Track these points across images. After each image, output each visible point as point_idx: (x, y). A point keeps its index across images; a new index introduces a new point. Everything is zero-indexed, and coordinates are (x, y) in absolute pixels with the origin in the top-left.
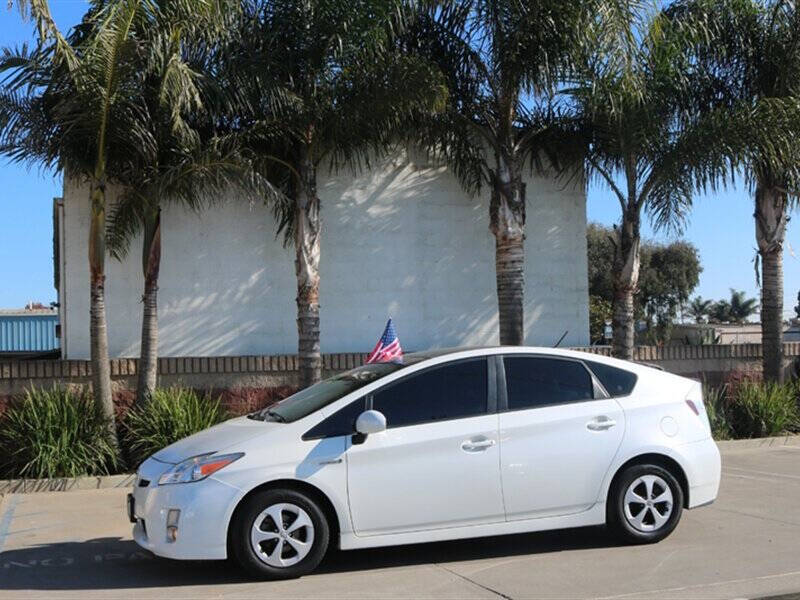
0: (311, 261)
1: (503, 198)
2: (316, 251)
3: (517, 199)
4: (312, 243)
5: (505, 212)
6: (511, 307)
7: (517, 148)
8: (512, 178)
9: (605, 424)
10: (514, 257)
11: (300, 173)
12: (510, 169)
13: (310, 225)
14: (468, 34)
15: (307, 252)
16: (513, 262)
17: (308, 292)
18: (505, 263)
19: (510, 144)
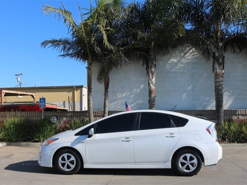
0: (152, 83)
1: (216, 61)
2: (154, 80)
3: (221, 61)
4: (152, 78)
5: (217, 66)
6: (219, 96)
7: (221, 45)
8: (219, 54)
9: (172, 135)
10: (219, 80)
11: (149, 57)
12: (218, 52)
13: (152, 72)
14: (204, 10)
15: (151, 80)
16: (219, 82)
17: (151, 92)
18: (216, 82)
19: (219, 43)
